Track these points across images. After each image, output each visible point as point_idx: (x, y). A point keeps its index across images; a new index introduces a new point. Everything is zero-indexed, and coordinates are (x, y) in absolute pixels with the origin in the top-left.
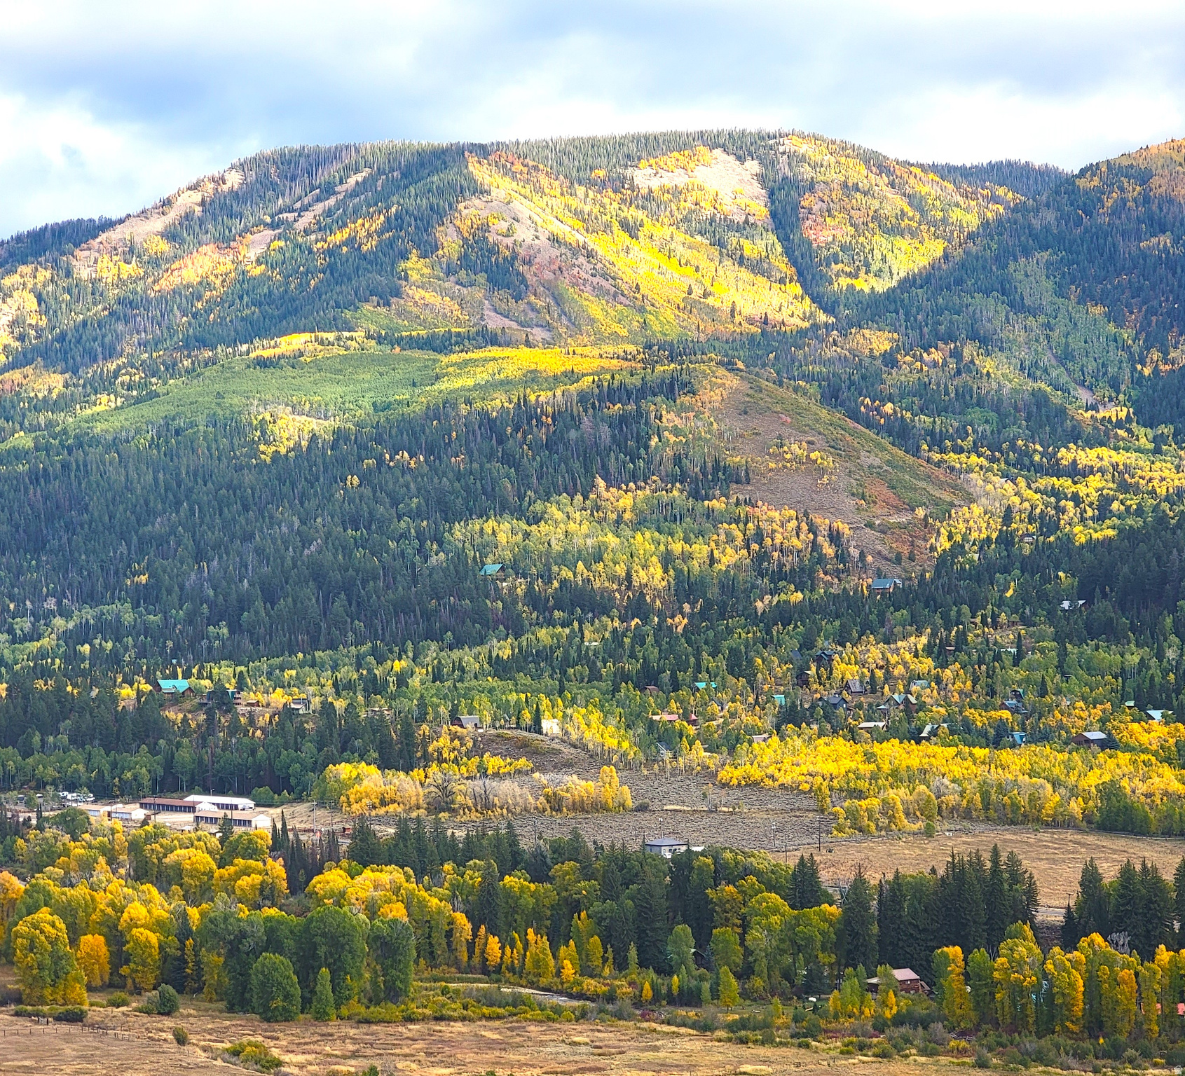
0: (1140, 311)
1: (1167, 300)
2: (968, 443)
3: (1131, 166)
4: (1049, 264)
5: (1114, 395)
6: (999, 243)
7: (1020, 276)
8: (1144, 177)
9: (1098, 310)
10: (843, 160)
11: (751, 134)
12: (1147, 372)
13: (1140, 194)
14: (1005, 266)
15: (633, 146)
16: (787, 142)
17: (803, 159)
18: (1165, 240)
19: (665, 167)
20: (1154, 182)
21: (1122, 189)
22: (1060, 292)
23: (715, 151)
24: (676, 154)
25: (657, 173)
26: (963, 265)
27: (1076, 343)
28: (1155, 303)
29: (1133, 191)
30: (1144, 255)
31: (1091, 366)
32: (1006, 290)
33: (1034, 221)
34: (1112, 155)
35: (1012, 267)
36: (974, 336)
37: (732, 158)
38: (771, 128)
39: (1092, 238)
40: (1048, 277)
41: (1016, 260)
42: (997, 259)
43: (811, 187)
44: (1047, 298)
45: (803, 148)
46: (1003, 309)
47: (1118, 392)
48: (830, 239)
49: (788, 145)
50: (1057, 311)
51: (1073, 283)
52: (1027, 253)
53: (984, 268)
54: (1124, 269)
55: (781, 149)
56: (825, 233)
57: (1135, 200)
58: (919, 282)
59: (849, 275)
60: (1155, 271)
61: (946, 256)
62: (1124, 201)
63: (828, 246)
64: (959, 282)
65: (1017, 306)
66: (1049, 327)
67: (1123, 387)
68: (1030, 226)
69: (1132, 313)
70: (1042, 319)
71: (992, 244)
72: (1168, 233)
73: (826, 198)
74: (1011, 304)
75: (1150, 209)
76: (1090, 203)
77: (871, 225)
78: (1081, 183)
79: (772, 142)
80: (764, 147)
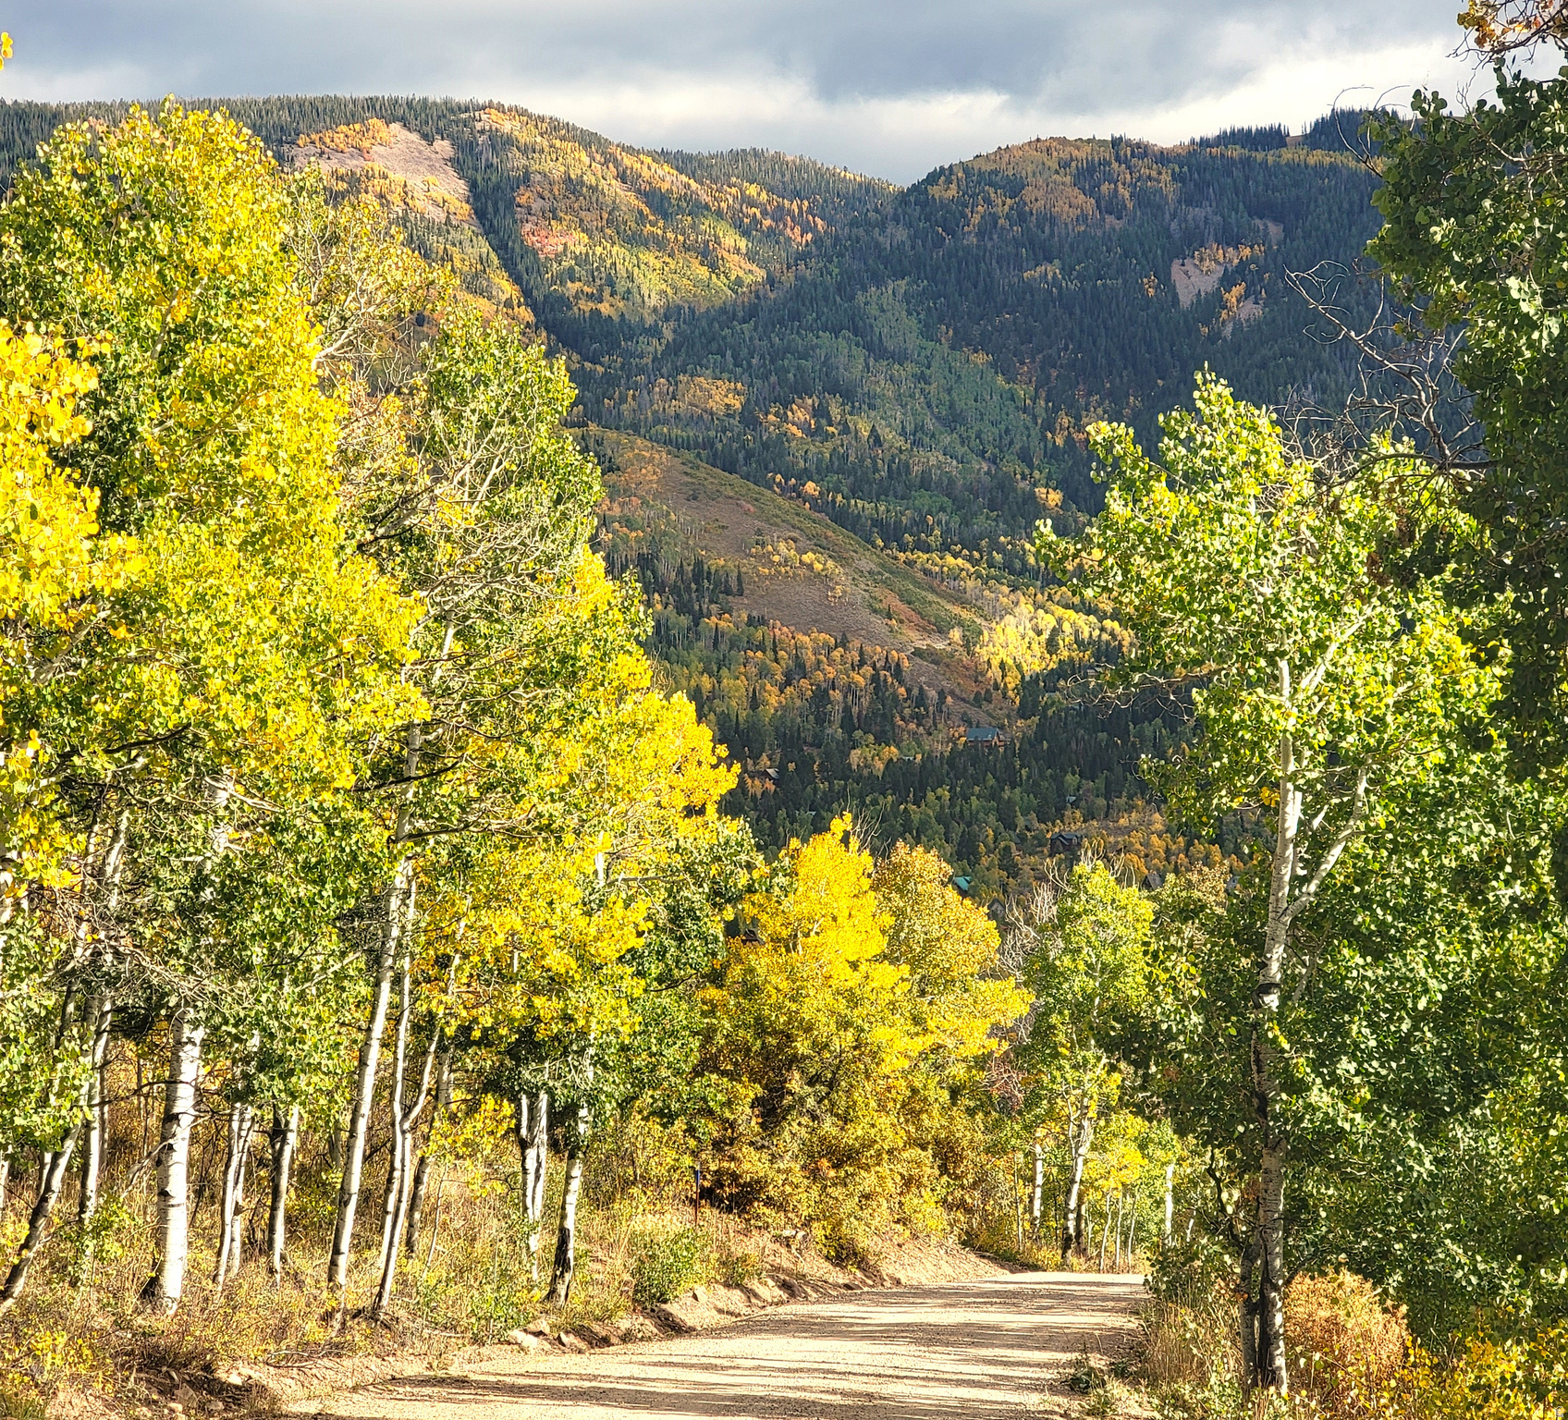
0: (1033, 361)
1: (1066, 349)
2: (935, 538)
3: (996, 172)
4: (907, 297)
5: (1027, 471)
6: (839, 265)
7: (874, 310)
8: (1014, 187)
9: (980, 359)
10: (558, 144)
11: (435, 103)
12: (1059, 441)
13: (1011, 208)
14: (852, 298)
15: (285, 115)
16: (484, 117)
17: (509, 141)
18: (1052, 269)
19: (332, 145)
20: (1029, 194)
21: (988, 201)
22: (928, 333)
23: (393, 126)
24: (343, 128)
25: (323, 153)
26: (797, 294)
27: (964, 402)
28: (1053, 352)
29: (1003, 204)
30: (1029, 287)
31: (990, 433)
32: (857, 327)
33: (881, 239)
34: (968, 157)
35: (860, 298)
36: (833, 389)
37: (414, 137)
38: (461, 97)
39: (960, 263)
40: (910, 314)
41: (864, 289)
42: (839, 289)
43: (526, 179)
44: (913, 342)
45: (507, 126)
46: (860, 353)
47: (1031, 466)
48: (560, 248)
49: (487, 120)
50: (929, 358)
51: (941, 321)
52: (879, 281)
53: (826, 299)
54: (1005, 305)
55: (479, 126)
56: (552, 240)
57: (1008, 217)
58: (741, 314)
59: (590, 297)
60: (1047, 312)
61: (771, 281)
62: (995, 218)
63: (558, 258)
64: (796, 316)
65: (877, 350)
66: (922, 378)
67: (1036, 462)
68: (877, 245)
69: (1022, 363)
70: (911, 368)
71: (831, 267)
72: (1056, 261)
73: (547, 194)
74: (869, 347)
75: (1029, 229)
76: (951, 218)
77: (608, 231)
78: (935, 191)
79: (463, 116)
80: (457, 123)
